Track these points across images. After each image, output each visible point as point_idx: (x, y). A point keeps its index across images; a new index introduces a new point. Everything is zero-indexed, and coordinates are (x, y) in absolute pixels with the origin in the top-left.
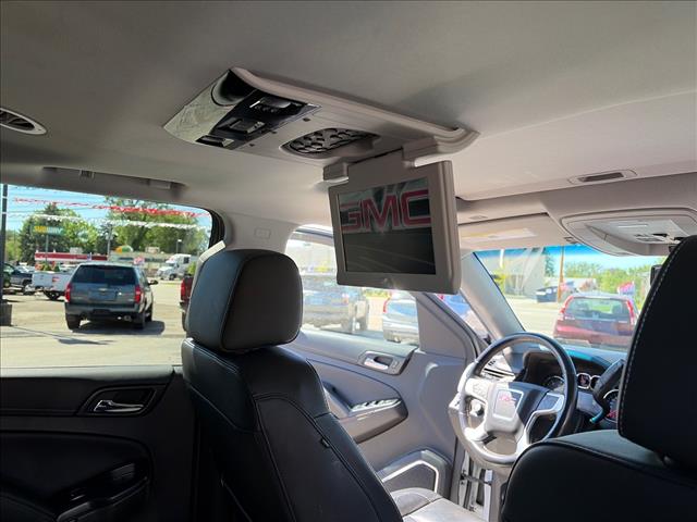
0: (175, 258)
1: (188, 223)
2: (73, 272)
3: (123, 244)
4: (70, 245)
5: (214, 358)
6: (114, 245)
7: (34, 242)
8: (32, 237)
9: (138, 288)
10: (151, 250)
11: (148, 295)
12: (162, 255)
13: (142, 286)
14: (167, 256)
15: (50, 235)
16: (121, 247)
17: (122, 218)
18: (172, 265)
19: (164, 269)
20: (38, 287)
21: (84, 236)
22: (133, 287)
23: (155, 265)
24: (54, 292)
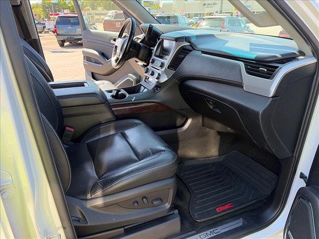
0: (111, 12)
3: (87, 6)
4: (64, 8)
6: (83, 7)
7: (48, 8)
8: (47, 6)
10: (100, 8)
12: (105, 11)
14: (107, 11)
15: (53, 4)
16: (85, 8)
18: (110, 16)
20: (49, 29)
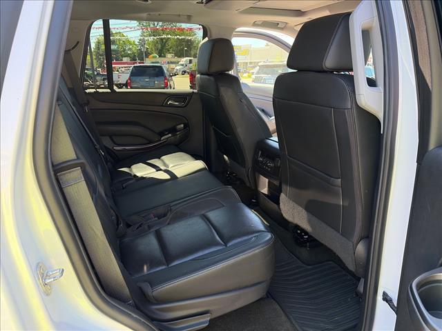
0: (184, 60)
1: (190, 36)
2: (129, 72)
4: (123, 56)
5: (207, 77)
6: (148, 54)
7: (102, 55)
8: (101, 52)
9: (166, 79)
10: (169, 56)
11: (171, 83)
12: (176, 59)
13: (168, 77)
14: (179, 59)
16: (151, 56)
17: (150, 36)
18: (182, 65)
19: (178, 68)
21: (130, 49)
22: (163, 78)
23: (172, 66)
24: (120, 84)
